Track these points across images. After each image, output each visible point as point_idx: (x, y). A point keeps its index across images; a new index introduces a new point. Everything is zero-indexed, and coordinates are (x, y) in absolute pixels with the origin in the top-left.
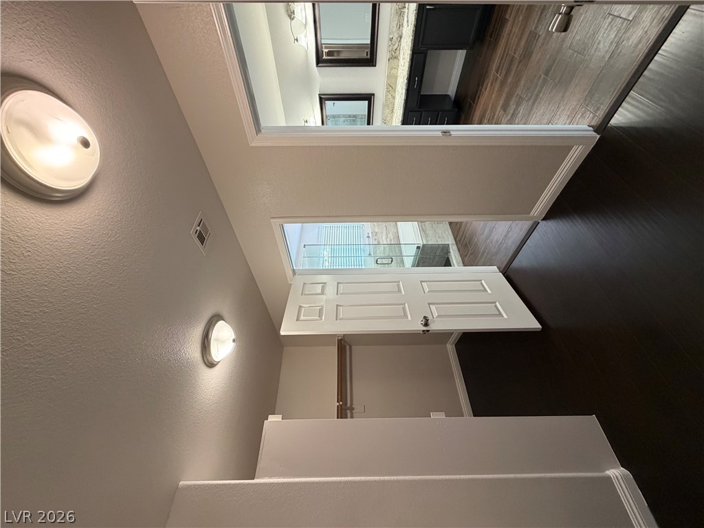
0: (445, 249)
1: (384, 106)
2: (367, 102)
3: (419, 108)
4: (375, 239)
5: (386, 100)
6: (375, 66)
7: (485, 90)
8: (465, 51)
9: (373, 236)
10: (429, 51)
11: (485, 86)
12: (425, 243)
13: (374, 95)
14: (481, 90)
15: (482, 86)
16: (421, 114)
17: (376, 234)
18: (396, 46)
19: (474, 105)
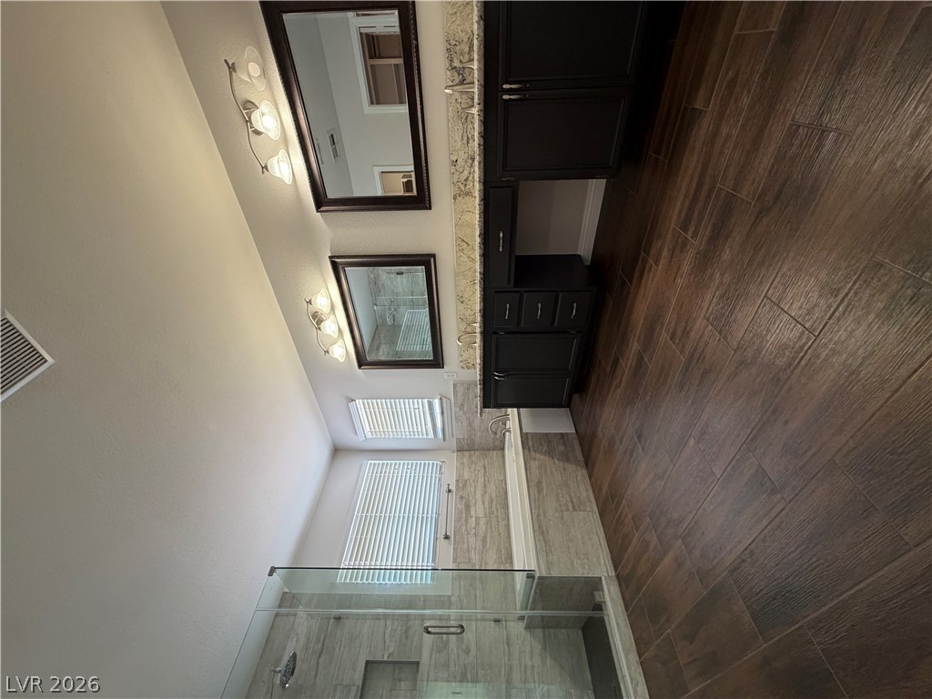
0: (595, 584)
1: (457, 274)
2: (422, 268)
3: (515, 285)
4: (462, 498)
5: (459, 265)
6: (430, 209)
7: (657, 263)
8: (605, 180)
9: (458, 488)
10: (522, 184)
11: (653, 252)
12: (544, 574)
13: (434, 256)
14: (645, 261)
15: (648, 252)
16: (521, 299)
17: (465, 485)
18: (466, 173)
19: (633, 287)
